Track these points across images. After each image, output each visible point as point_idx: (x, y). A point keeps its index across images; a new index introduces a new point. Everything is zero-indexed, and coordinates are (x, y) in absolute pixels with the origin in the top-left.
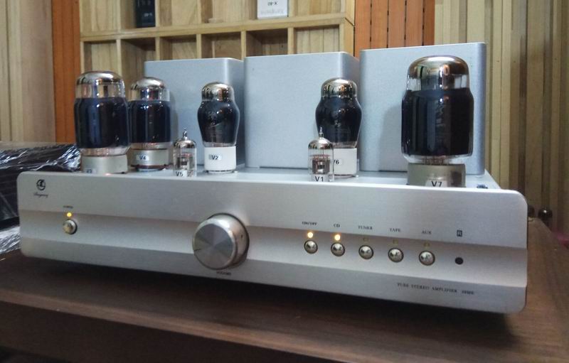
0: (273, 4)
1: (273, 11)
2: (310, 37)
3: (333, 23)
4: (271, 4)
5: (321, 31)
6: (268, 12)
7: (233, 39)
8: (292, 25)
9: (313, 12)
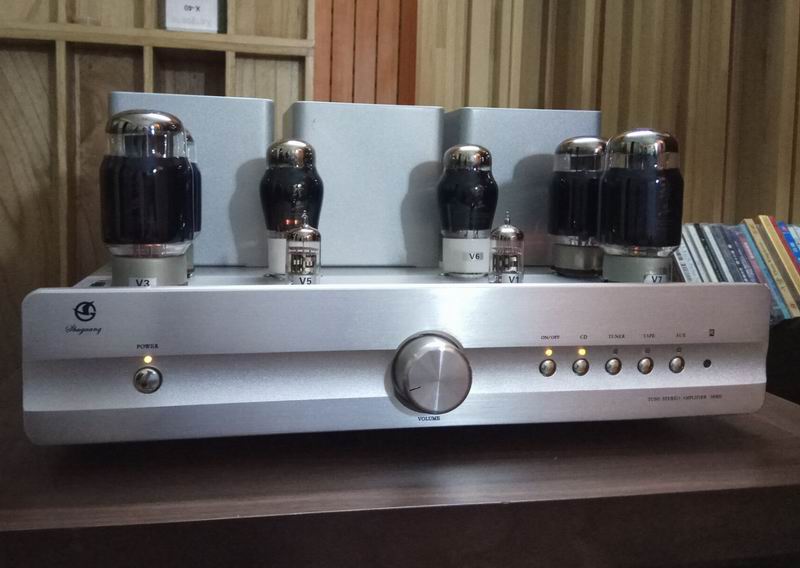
0: (194, 10)
1: (193, 21)
2: (255, 68)
3: (296, 52)
4: (190, 8)
5: (273, 62)
6: (185, 21)
7: (116, 56)
8: (232, 48)
9: (260, 33)
